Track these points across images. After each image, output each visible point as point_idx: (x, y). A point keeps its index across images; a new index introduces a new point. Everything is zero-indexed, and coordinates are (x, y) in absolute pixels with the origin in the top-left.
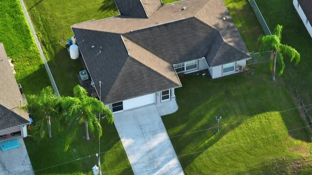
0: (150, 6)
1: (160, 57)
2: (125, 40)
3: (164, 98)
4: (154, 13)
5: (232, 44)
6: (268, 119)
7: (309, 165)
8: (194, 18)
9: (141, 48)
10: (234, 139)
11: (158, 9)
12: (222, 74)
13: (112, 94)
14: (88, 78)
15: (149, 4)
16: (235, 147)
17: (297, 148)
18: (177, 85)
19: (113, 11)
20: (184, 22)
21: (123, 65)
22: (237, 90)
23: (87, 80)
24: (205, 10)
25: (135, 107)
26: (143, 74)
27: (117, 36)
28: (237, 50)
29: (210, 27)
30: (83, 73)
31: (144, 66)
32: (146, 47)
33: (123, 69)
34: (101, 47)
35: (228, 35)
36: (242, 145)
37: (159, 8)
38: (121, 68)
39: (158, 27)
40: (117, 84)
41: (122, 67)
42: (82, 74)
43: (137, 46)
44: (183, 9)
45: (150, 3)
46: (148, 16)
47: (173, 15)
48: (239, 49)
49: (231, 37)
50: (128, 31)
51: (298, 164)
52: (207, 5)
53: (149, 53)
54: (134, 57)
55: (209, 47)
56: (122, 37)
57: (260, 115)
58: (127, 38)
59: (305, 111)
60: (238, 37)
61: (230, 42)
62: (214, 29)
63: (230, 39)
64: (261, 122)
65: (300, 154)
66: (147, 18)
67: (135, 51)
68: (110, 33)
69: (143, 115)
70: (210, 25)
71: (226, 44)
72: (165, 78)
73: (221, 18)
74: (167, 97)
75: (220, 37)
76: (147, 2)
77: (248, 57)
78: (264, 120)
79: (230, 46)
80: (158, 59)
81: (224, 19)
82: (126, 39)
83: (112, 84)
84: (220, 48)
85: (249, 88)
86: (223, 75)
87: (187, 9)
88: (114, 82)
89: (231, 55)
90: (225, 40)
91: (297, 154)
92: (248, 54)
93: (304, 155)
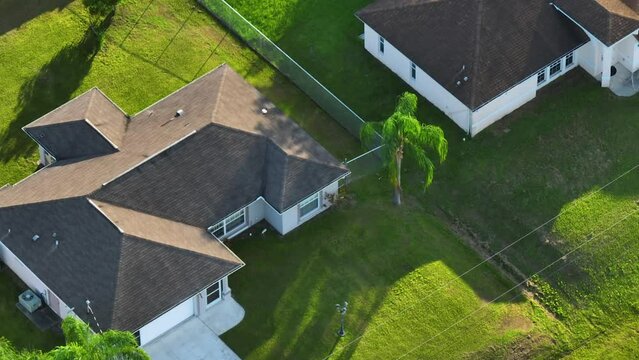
0: (109, 127)
1: (178, 221)
2: (100, 207)
3: (210, 300)
4: (124, 138)
5: (304, 156)
6: (426, 282)
7: (541, 347)
8: (212, 125)
9: (135, 213)
10: (382, 339)
11: (126, 130)
12: (299, 221)
13: (119, 319)
14: (40, 305)
15: (105, 123)
16: (390, 352)
17: (507, 321)
18: (236, 265)
19: (23, 159)
20: (197, 138)
21: (118, 256)
22: (339, 242)
23: (39, 308)
24: (222, 105)
25: (162, 333)
26: (162, 264)
27: (79, 203)
28: (319, 165)
29: (249, 135)
30: (28, 296)
31: (159, 245)
32: (143, 208)
33: (122, 263)
34: (55, 234)
35: (290, 140)
36: (401, 344)
37: (127, 126)
38: (117, 263)
39: (152, 161)
40: (120, 296)
41: (119, 258)
42: (25, 299)
43: (127, 210)
44: (178, 115)
45: (106, 121)
46: (116, 147)
47: (166, 131)
48: (322, 163)
49: (296, 143)
50: (99, 187)
51: (522, 349)
52: (220, 94)
53: (154, 218)
54: (133, 234)
55: (263, 174)
56: (91, 201)
57: (407, 277)
58: (101, 201)
59: (483, 247)
60: (305, 139)
61: (299, 152)
62: (257, 137)
63: (297, 147)
64: (415, 291)
65: (516, 330)
66: (117, 151)
67: (130, 222)
68: (62, 201)
69: (183, 344)
70: (247, 131)
71: (293, 159)
72: (207, 258)
73: (260, 112)
74: (216, 296)
75: (277, 148)
76: (100, 121)
77: (344, 172)
78: (419, 287)
79: (304, 160)
80: (175, 226)
81: (264, 111)
82: (100, 203)
83: (113, 300)
84: (286, 170)
85: (361, 234)
86: (301, 223)
87: (186, 113)
88: (113, 295)
89: (311, 177)
90: (289, 152)
91: (512, 333)
92: (343, 167)
93: (524, 331)
